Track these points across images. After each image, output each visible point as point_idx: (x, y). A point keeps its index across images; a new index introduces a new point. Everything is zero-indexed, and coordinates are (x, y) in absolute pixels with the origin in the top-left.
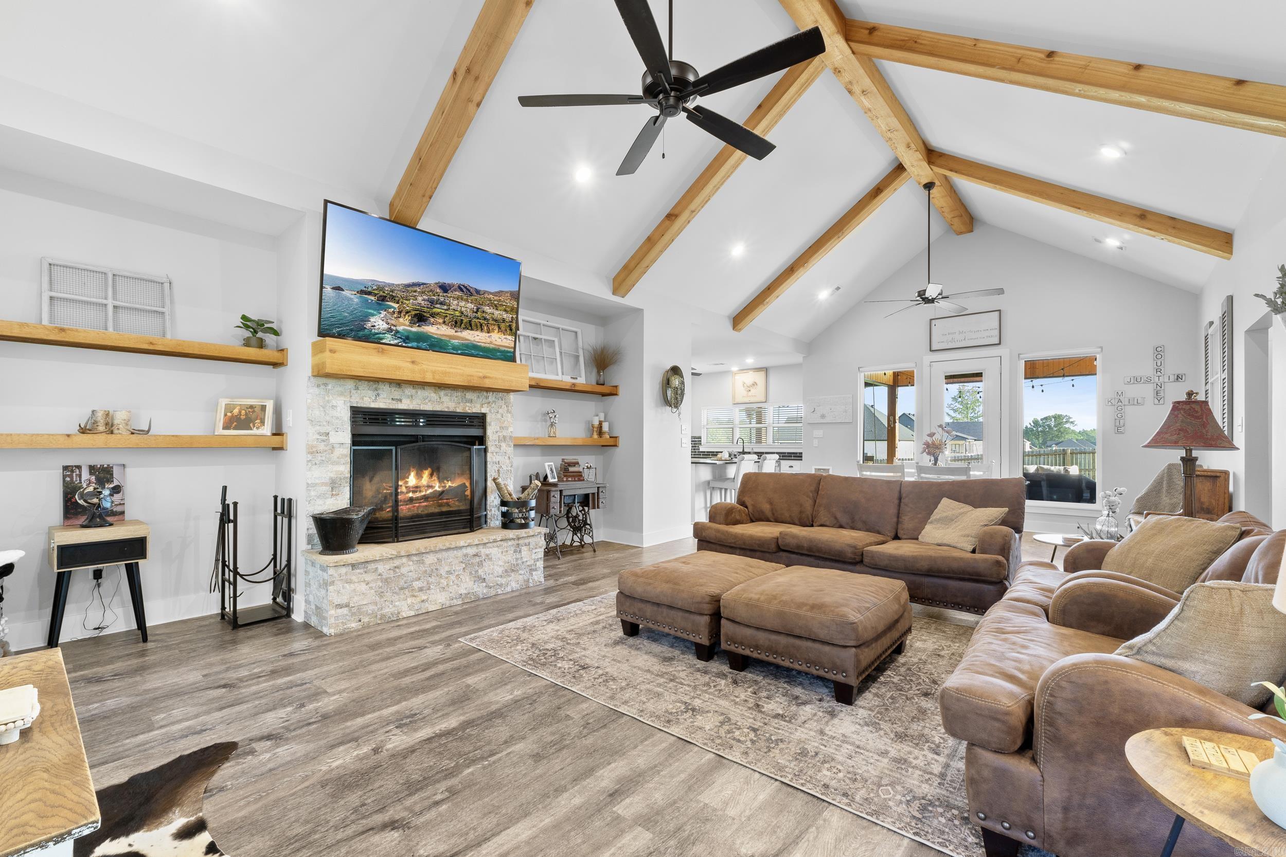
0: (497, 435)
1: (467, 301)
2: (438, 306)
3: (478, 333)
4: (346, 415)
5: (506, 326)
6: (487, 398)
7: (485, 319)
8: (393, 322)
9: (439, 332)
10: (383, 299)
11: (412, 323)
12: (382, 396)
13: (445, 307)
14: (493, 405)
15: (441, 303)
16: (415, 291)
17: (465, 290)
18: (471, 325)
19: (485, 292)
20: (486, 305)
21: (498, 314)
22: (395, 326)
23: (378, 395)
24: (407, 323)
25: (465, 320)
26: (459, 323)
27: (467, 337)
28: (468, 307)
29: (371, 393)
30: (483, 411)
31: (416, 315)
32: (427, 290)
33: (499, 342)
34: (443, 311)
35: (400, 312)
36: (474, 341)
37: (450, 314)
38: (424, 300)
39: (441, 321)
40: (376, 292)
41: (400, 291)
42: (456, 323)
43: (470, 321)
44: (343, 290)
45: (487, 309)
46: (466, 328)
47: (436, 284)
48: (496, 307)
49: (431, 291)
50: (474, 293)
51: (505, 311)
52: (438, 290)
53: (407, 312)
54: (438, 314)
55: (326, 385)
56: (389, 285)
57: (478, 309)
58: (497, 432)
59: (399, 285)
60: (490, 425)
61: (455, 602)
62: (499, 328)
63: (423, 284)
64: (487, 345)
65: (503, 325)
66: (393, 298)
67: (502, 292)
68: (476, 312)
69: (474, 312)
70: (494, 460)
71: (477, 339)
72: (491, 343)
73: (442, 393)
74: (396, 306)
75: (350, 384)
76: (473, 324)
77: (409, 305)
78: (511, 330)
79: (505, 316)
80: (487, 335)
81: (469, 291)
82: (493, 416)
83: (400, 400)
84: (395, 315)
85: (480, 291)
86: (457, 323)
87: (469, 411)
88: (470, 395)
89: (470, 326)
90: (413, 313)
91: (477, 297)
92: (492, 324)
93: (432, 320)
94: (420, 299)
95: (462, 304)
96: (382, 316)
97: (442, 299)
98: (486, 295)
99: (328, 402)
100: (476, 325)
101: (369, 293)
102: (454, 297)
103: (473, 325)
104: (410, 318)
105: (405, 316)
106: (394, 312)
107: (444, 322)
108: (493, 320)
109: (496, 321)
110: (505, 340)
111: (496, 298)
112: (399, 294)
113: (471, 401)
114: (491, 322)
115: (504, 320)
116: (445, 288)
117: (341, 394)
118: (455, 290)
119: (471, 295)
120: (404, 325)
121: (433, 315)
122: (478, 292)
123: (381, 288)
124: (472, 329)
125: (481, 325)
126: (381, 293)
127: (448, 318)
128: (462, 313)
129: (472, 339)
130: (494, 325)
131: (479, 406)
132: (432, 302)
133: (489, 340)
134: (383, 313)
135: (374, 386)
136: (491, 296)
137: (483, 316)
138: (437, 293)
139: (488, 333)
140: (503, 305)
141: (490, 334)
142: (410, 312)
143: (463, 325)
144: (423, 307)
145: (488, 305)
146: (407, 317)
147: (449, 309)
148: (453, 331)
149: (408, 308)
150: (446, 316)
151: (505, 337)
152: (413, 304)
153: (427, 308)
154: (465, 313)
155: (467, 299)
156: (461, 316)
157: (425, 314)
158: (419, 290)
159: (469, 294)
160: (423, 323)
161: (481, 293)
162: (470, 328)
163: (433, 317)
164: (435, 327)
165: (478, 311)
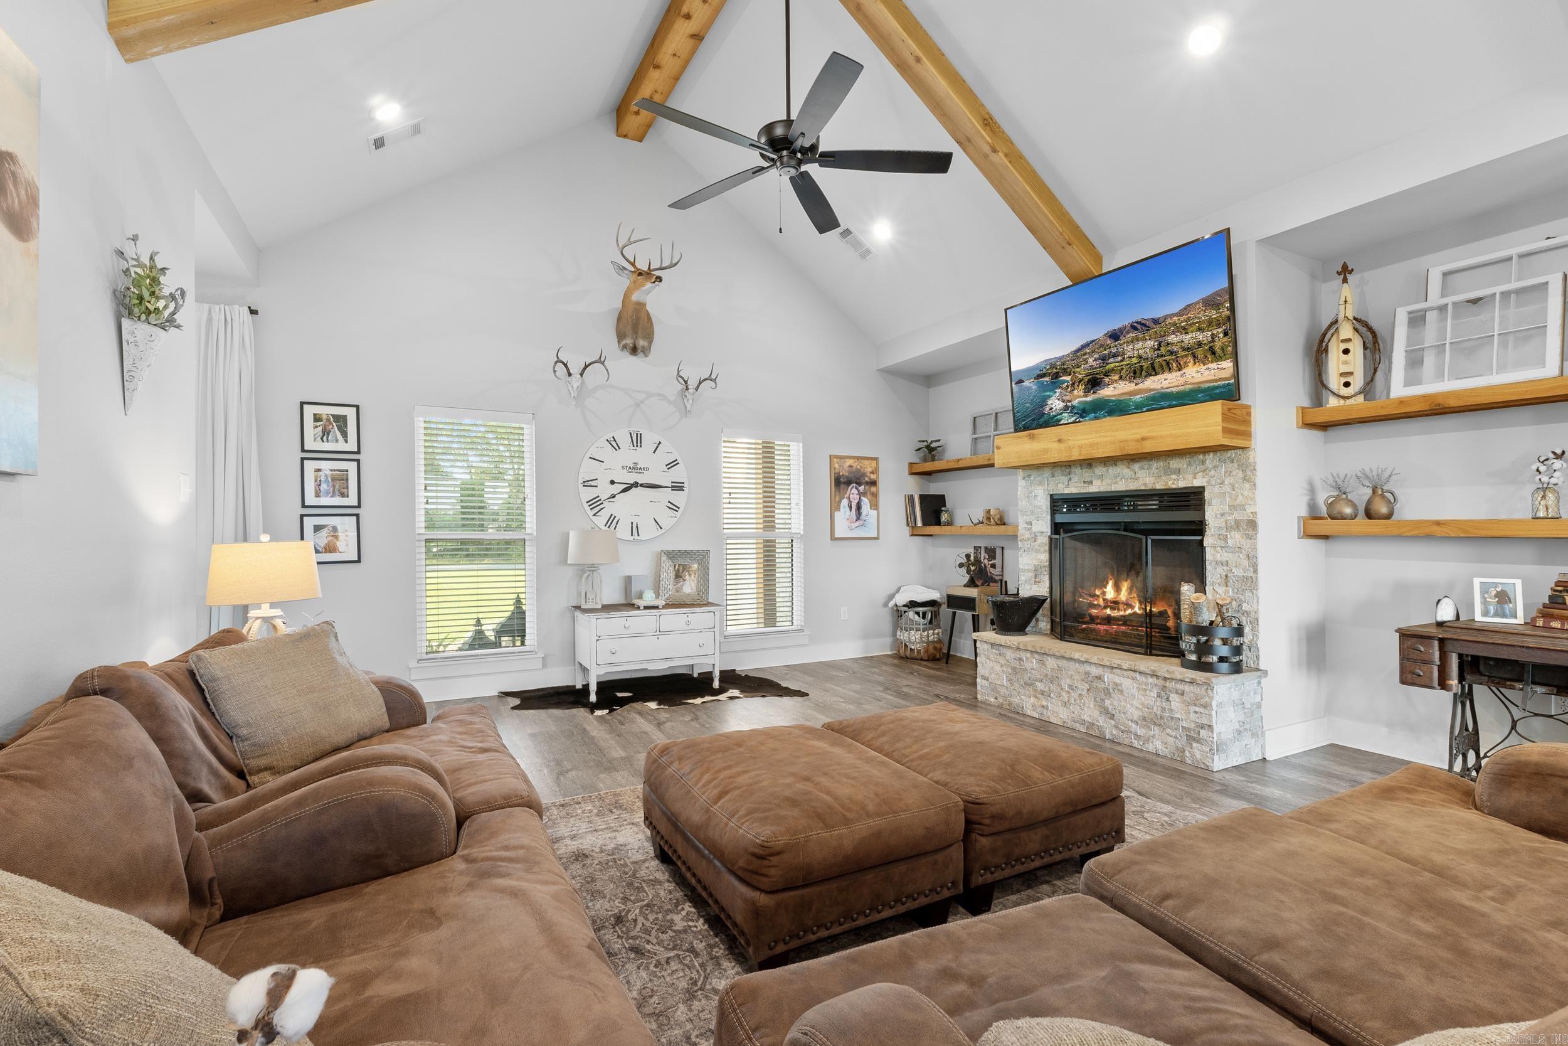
0: (1223, 520)
1: (1144, 339)
2: (1111, 360)
3: (1166, 375)
4: (1044, 503)
5: (1205, 351)
6: (1203, 462)
7: (1172, 353)
8: (1068, 398)
9: (1116, 392)
10: (1056, 376)
11: (1087, 392)
12: (1073, 480)
13: (1119, 358)
14: (1212, 473)
15: (1115, 356)
16: (1085, 354)
17: (1139, 327)
18: (1154, 369)
19: (1166, 318)
20: (1170, 334)
21: (1188, 339)
22: (1070, 401)
23: (1070, 479)
24: (1082, 393)
25: (1145, 364)
26: (1138, 372)
27: (1152, 387)
28: (1146, 346)
29: (1064, 479)
30: (1197, 483)
31: (1089, 381)
32: (1097, 346)
33: (1198, 378)
34: (1117, 364)
35: (1073, 384)
36: (1162, 388)
37: (1126, 365)
38: (1095, 360)
39: (1116, 377)
40: (1050, 371)
41: (1071, 360)
42: (1135, 373)
43: (1152, 364)
44: (1023, 382)
45: (1172, 338)
46: (1149, 375)
47: (1105, 335)
48: (1185, 331)
49: (1102, 346)
50: (1151, 325)
51: (1200, 329)
52: (1109, 342)
53: (1080, 382)
54: (1112, 370)
55: (1029, 476)
56: (1060, 358)
57: (1160, 345)
58: (1222, 515)
59: (1069, 354)
60: (1210, 504)
61: (1078, 726)
62: (1195, 357)
63: (1092, 342)
64: (1181, 388)
65: (1199, 352)
66: (1065, 372)
67: (1189, 305)
68: (1159, 349)
69: (1155, 350)
70: (1218, 558)
71: (1165, 384)
72: (1186, 383)
73: (1136, 466)
74: (1068, 378)
75: (1047, 473)
76: (1156, 366)
77: (1081, 372)
78: (1214, 353)
79: (1200, 337)
80: (1179, 373)
81: (1144, 325)
82: (1216, 489)
83: (1091, 482)
84: (1069, 390)
85: (1158, 319)
86: (1137, 373)
87: (1174, 486)
88: (1175, 463)
89: (1153, 371)
90: (1086, 379)
91: (1157, 328)
92: (1182, 357)
93: (1107, 380)
94: (1091, 360)
95: (1139, 345)
96: (1058, 394)
97: (1114, 350)
98: (1168, 321)
99: (1031, 492)
100: (1161, 366)
101: (1044, 375)
102: (1128, 342)
103: (1156, 368)
104: (1084, 386)
105: (1078, 386)
106: (1067, 386)
107: (1121, 378)
108: (1184, 349)
109: (1188, 349)
110: (1207, 372)
111: (1182, 318)
112: (1069, 364)
113: (1178, 472)
114: (1181, 353)
115: (1200, 344)
116: (1115, 336)
117: (1040, 484)
118: (1128, 333)
119: (1149, 328)
120: (1079, 397)
121: (1107, 374)
122: (1156, 321)
123: (1053, 366)
124: (1156, 374)
125: (1168, 363)
126: (1054, 371)
127: (1124, 371)
128: (1140, 357)
129: (1159, 387)
130: (1186, 356)
131: (1190, 477)
132: (1104, 359)
133: (1182, 381)
134: (1058, 391)
135: (1068, 470)
136: (1176, 318)
137: (1169, 351)
138: (1107, 346)
139: (1180, 370)
140: (1194, 324)
141: (1182, 372)
142: (1083, 379)
143: (1144, 373)
144: (1096, 368)
145: (1173, 333)
146: (1080, 386)
147: (1124, 358)
148: (1133, 385)
149: (1080, 376)
150: (1122, 369)
151: (1206, 366)
152: (1085, 369)
153: (1100, 367)
154: (1144, 356)
155: (1144, 337)
156: (1139, 362)
157: (1099, 376)
158: (1088, 351)
159: (1145, 328)
160: (1098, 388)
161: (1160, 321)
162: (1153, 373)
163: (1108, 376)
164: (1111, 388)
165: (1160, 346)
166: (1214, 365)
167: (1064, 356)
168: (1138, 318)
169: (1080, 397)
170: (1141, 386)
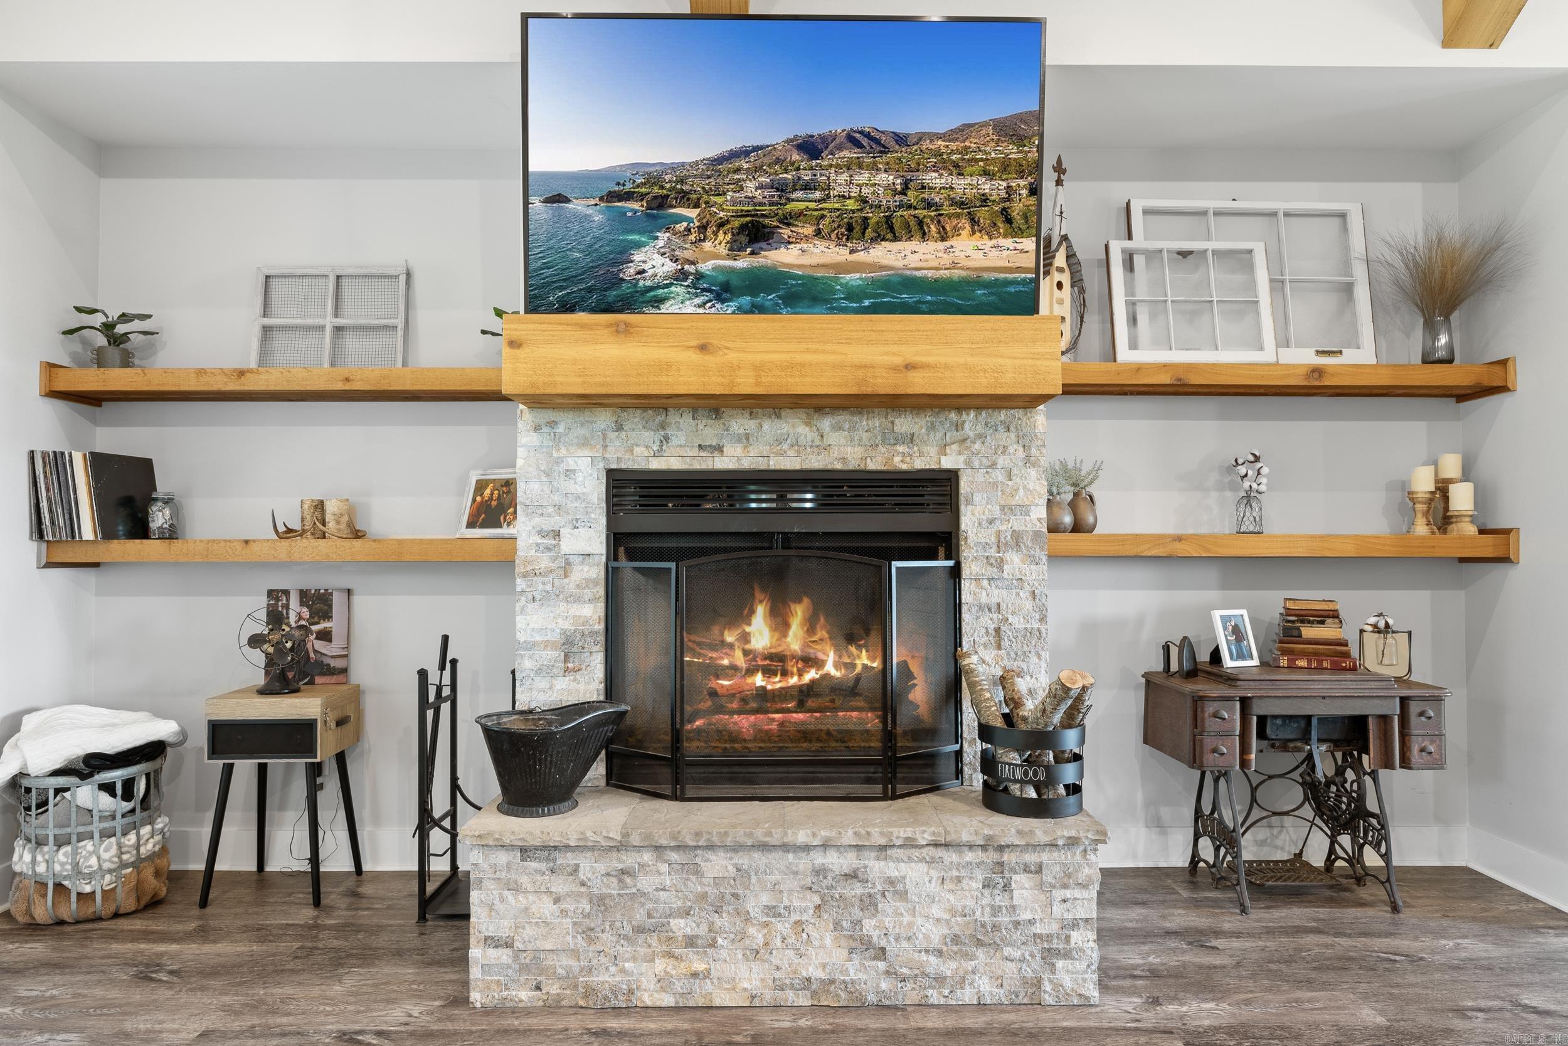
0: (992, 531)
1: (874, 168)
2: (798, 194)
3: (914, 244)
4: (596, 491)
5: (993, 213)
7: (929, 205)
8: (687, 254)
9: (806, 260)
10: (660, 202)
11: (735, 248)
12: (675, 441)
13: (818, 195)
14: (979, 446)
15: (807, 187)
16: (738, 170)
17: (865, 141)
18: (891, 228)
19: (921, 137)
20: (927, 170)
21: (964, 185)
22: (692, 263)
23: (667, 438)
24: (723, 250)
25: (874, 218)
26: (857, 229)
27: (884, 262)
28: (877, 182)
29: (650, 436)
30: (949, 463)
31: (743, 228)
32: (766, 160)
33: (978, 260)
34: (812, 205)
35: (703, 228)
36: (905, 267)
37: (831, 211)
38: (761, 187)
39: (809, 230)
40: (644, 190)
41: (701, 176)
42: (850, 228)
43: (888, 219)
44: (567, 200)
45: (932, 178)
46: (879, 238)
47: (789, 141)
48: (958, 169)
49: (778, 161)
50: (892, 144)
51: (985, 173)
52: (796, 157)
53: (721, 225)
54: (800, 214)
56: (674, 167)
57: (906, 185)
58: (991, 522)
59: (697, 163)
60: (970, 502)
62: (974, 222)
63: (756, 148)
65: (983, 214)
66: (684, 198)
67: (970, 126)
68: (903, 193)
69: (895, 193)
70: (984, 598)
71: (913, 261)
72: (954, 265)
74: (693, 213)
76: (897, 224)
77: (725, 205)
78: (1009, 221)
79: (985, 186)
80: (941, 245)
81: (877, 141)
82: (980, 477)
83: (720, 448)
84: (692, 237)
85: (907, 136)
86: (853, 230)
89: (889, 231)
90: (737, 223)
91: (902, 153)
92: (950, 216)
93: (785, 232)
94: (750, 186)
95: (863, 177)
96: (661, 243)
97: (806, 176)
98: (926, 144)
99: (558, 461)
100: (907, 226)
101: (628, 196)
102: (838, 166)
103: (897, 227)
104: (729, 237)
105: (716, 234)
106: (688, 230)
107: (818, 233)
108: (954, 203)
109: (961, 204)
110: (995, 253)
111: (953, 145)
112: (696, 185)
114: (947, 209)
115: (984, 200)
116: (811, 148)
118: (840, 148)
119: (885, 150)
121: (787, 221)
122: (901, 140)
123: (653, 178)
124: (896, 239)
125: (921, 223)
126: (656, 191)
127: (827, 221)
128: (864, 200)
129: (900, 264)
130: (958, 216)
131: (933, 450)
132: (782, 188)
133: (946, 259)
134: (663, 237)
136: (940, 142)
137: (923, 200)
138: (792, 164)
139: (943, 239)
140: (977, 161)
141: (948, 244)
142: (728, 222)
143: (869, 232)
144: (761, 204)
145: (935, 168)
146: (721, 236)
147: (828, 196)
148: (844, 251)
149: (722, 214)
150: (823, 217)
151: (994, 242)
152: (734, 202)
153: (771, 204)
154: (872, 199)
155: (875, 164)
156: (861, 210)
157: (767, 221)
158: (746, 166)
159: (879, 148)
160: (763, 245)
161: (910, 141)
162: (889, 236)
163: (788, 225)
164: (794, 250)
165: (907, 188)
166: (1008, 242)
167: (683, 164)
168: (866, 125)
169: (716, 256)
170: (861, 256)
